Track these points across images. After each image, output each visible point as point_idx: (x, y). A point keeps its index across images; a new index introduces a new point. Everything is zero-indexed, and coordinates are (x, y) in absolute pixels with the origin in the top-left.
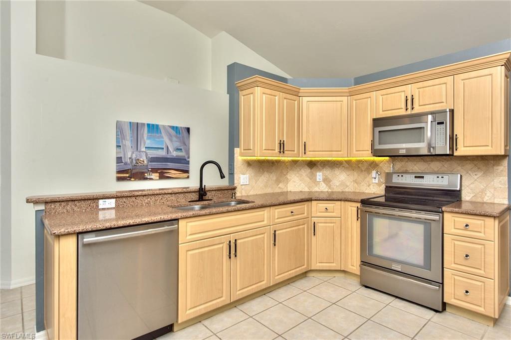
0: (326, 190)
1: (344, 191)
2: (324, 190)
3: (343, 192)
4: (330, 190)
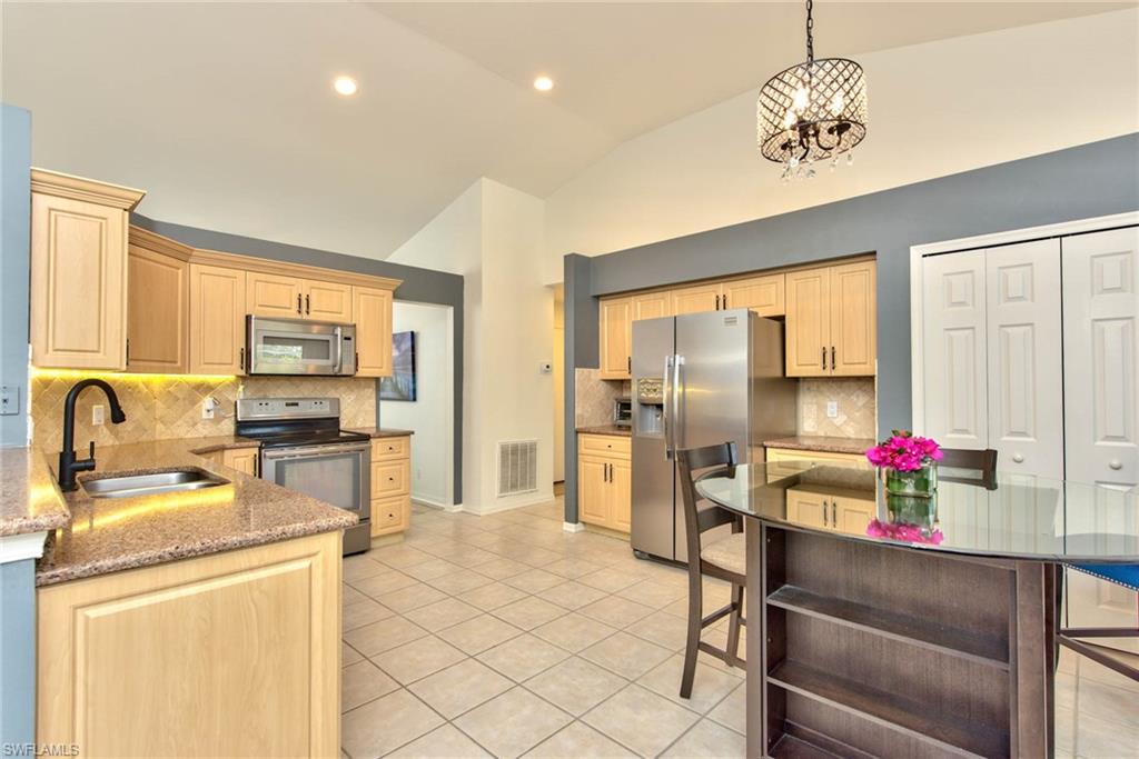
0: (111, 442)
1: (140, 440)
2: (106, 444)
3: (138, 443)
4: (117, 443)
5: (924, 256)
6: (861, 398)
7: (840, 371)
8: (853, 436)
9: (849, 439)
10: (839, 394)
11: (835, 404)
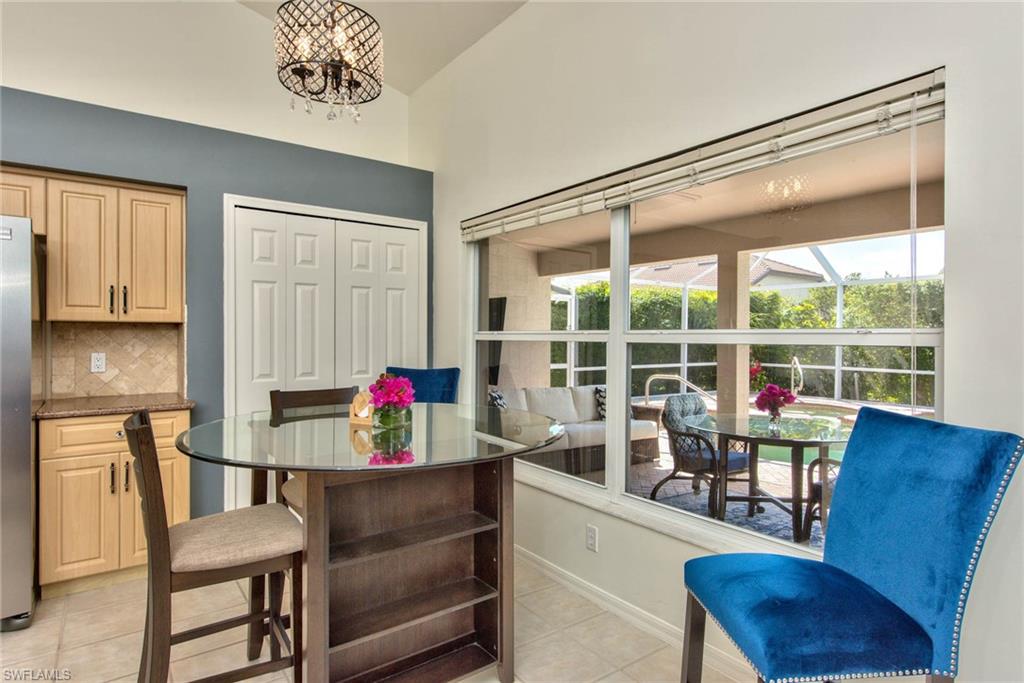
5: (236, 206)
6: (137, 347)
7: (133, 316)
8: (126, 393)
9: (121, 396)
10: (107, 343)
11: (103, 355)
